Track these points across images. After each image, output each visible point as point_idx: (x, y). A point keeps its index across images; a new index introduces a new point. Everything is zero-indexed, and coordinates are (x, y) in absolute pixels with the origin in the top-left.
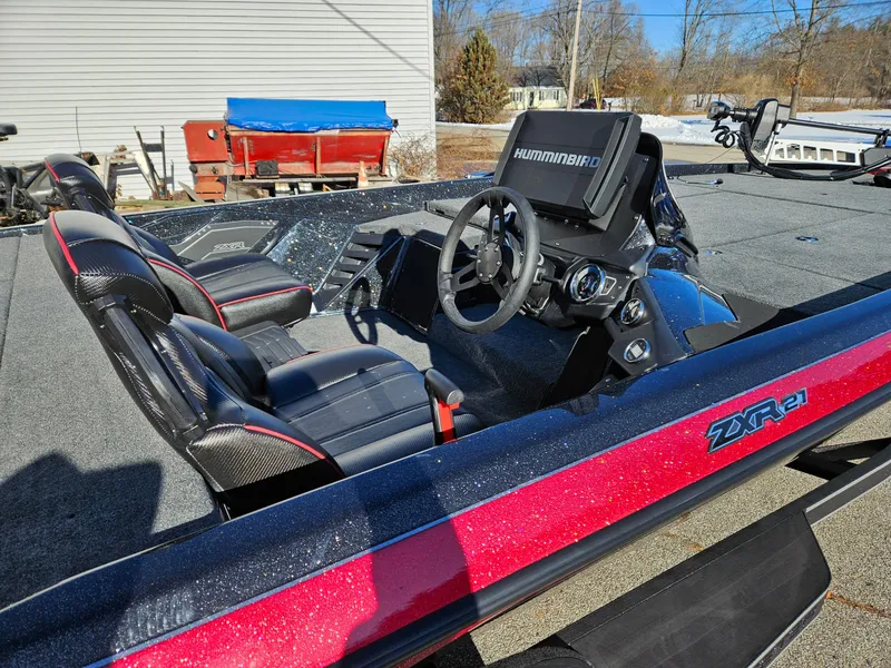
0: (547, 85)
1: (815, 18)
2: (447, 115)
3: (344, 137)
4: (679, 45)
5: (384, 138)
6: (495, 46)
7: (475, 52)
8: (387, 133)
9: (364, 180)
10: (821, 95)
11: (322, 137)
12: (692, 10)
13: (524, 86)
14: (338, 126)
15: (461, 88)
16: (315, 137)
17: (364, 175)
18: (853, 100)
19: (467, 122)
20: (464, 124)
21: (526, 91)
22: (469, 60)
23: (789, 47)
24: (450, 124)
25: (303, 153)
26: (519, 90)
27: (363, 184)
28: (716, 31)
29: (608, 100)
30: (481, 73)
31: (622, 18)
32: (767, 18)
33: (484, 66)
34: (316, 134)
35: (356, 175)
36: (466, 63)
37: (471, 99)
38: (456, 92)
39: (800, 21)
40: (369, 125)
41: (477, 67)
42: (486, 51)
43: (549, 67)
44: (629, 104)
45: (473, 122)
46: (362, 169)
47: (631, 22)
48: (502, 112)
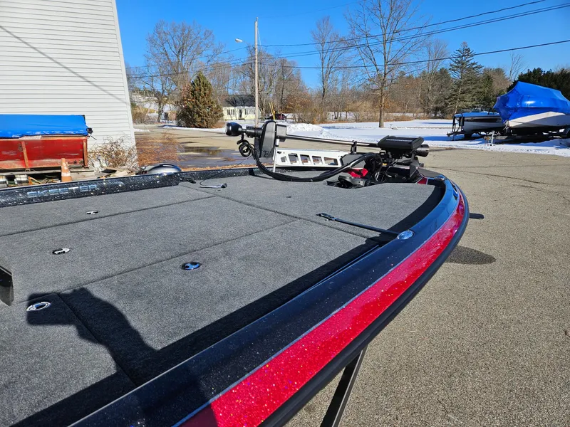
0: (249, 106)
1: (387, 71)
2: (183, 123)
3: (45, 141)
4: (321, 85)
5: (82, 141)
6: (211, 82)
7: (199, 85)
8: (84, 138)
9: (66, 171)
10: (398, 112)
11: (25, 141)
12: (325, 65)
13: (235, 106)
14: (39, 133)
15: (191, 107)
16: (20, 142)
17: (66, 168)
18: (415, 115)
19: (196, 127)
20: (194, 129)
21: (237, 109)
22: (195, 90)
23: (375, 87)
24: (186, 128)
25: (12, 154)
26: (232, 108)
27: (66, 175)
28: (340, 78)
29: (286, 115)
30: (203, 97)
31: (288, 69)
32: (362, 70)
33: (205, 94)
34: (20, 139)
35: (60, 168)
36: (193, 92)
37: (198, 113)
38: (188, 109)
39: (379, 72)
40: (67, 132)
41: (200, 94)
42: (206, 85)
43: (249, 96)
44: (297, 117)
45: (200, 127)
46: (64, 164)
47: (294, 71)
48: (219, 121)
